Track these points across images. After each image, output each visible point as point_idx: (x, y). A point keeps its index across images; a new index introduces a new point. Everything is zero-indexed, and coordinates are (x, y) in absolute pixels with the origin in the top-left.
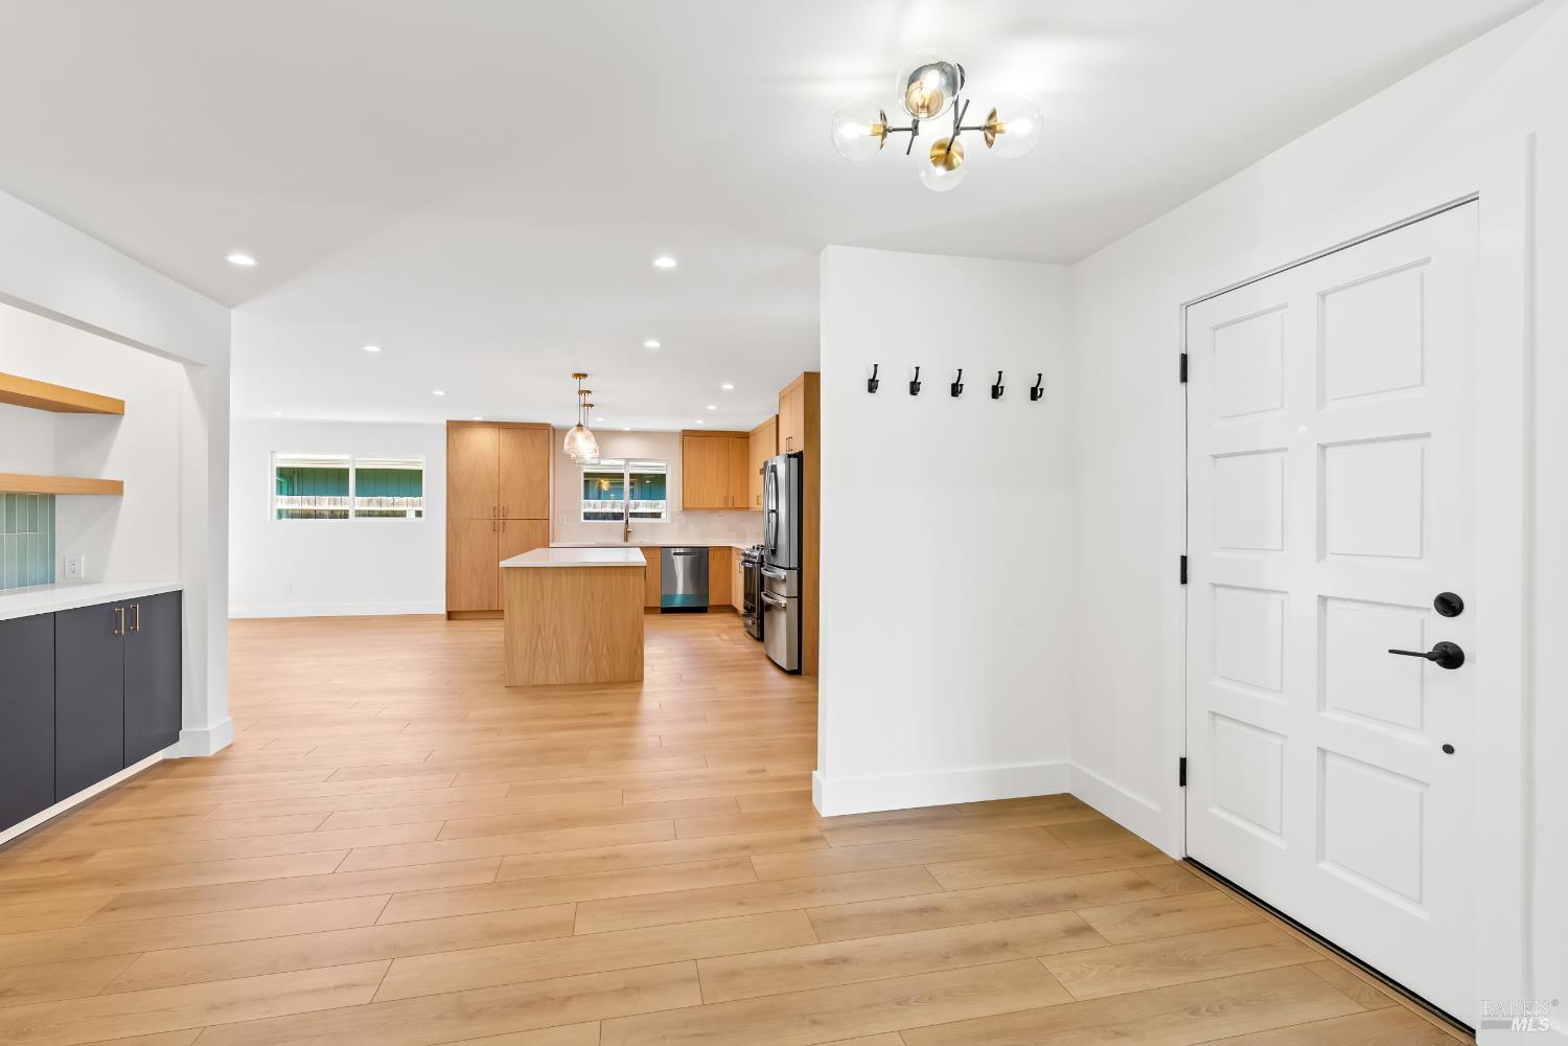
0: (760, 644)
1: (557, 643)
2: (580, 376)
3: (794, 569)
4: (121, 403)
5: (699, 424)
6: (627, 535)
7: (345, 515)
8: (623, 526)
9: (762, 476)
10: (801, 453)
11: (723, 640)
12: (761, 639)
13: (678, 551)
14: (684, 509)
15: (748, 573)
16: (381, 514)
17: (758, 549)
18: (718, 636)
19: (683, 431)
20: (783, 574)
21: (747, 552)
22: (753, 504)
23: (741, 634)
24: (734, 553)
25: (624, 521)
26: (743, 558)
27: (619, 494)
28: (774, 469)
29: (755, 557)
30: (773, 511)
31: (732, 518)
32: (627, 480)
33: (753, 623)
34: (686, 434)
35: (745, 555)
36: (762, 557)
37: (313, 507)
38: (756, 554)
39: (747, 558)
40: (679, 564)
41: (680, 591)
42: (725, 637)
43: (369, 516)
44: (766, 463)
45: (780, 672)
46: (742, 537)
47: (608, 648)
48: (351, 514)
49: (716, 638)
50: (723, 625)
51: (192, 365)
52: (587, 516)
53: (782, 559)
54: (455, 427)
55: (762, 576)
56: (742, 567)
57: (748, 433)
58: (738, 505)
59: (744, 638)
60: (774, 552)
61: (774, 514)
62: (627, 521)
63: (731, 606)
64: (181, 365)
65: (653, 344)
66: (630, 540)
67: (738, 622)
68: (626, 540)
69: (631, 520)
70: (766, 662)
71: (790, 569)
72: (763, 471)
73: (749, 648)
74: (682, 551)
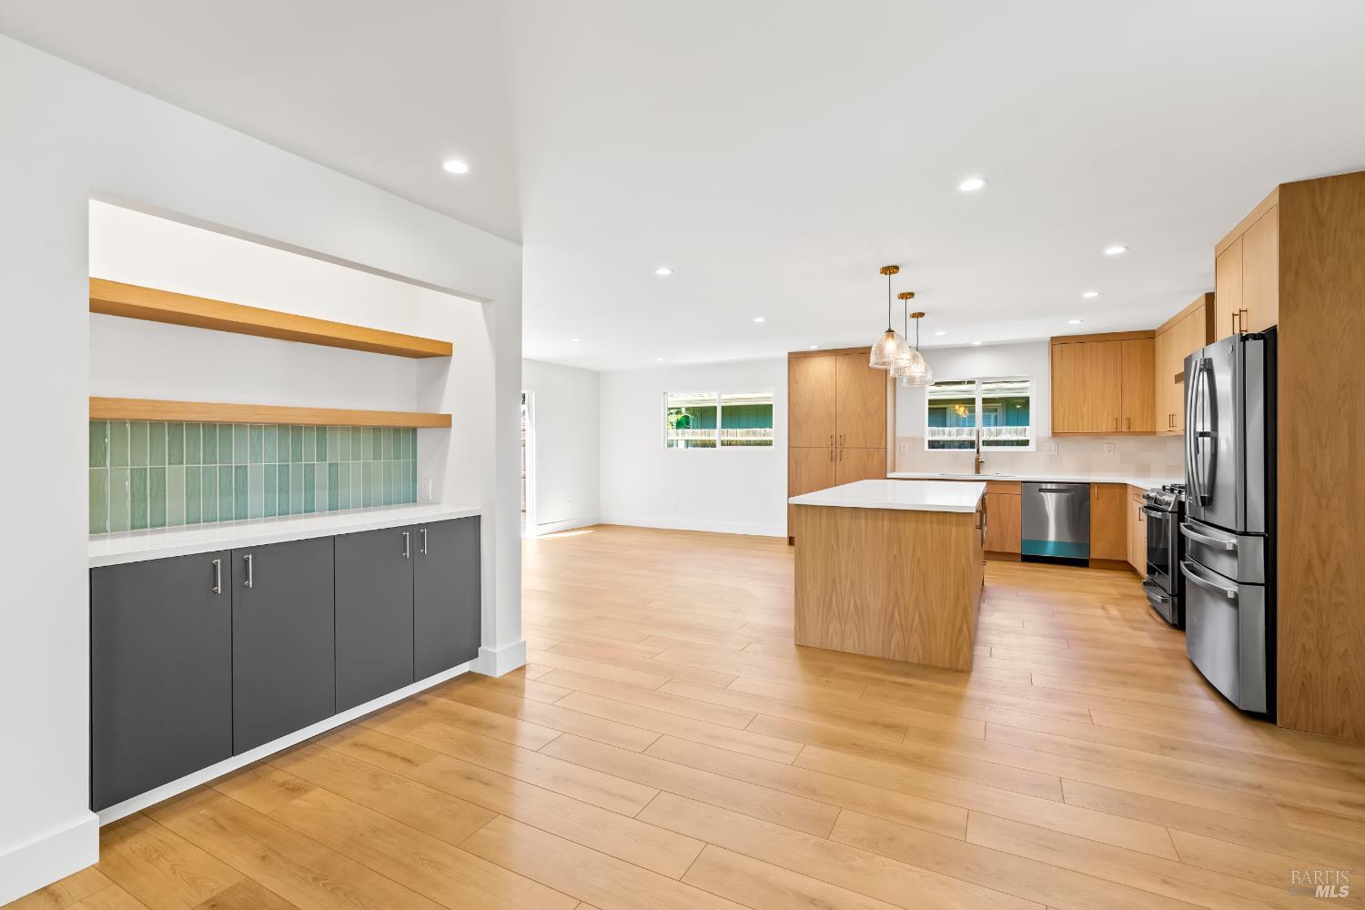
0: (1177, 635)
1: (855, 603)
2: (890, 270)
3: (1257, 535)
4: (450, 346)
5: (1075, 325)
6: (978, 466)
7: (713, 445)
8: (975, 455)
9: (1181, 385)
10: (1273, 330)
11: (1111, 618)
12: (1179, 624)
13: (1049, 486)
14: (1055, 434)
15: (1155, 527)
16: (748, 443)
17: (1172, 490)
18: (1103, 608)
19: (1053, 339)
20: (1229, 541)
21: (1152, 494)
22: (1162, 426)
23: (1141, 610)
24: (1130, 492)
25: (975, 450)
26: (1145, 502)
27: (971, 421)
28: (1208, 367)
29: (1168, 504)
30: (1203, 434)
31: (1129, 445)
32: (979, 406)
33: (1164, 601)
34: (1055, 341)
35: (1148, 497)
36: (1181, 505)
37: (707, 438)
38: (1170, 498)
39: (1153, 505)
40: (1051, 502)
41: (1052, 537)
42: (1114, 612)
43: (747, 445)
44: (1188, 361)
45: (1222, 704)
46: (1144, 471)
47: (920, 617)
48: (718, 444)
49: (1100, 612)
50: (1113, 591)
51: (485, 301)
52: (933, 445)
53: (1226, 512)
54: (796, 358)
55: (1181, 539)
56: (1144, 516)
57: (1154, 331)
58: (1137, 427)
59: (1147, 618)
60: (1208, 502)
61: (1207, 440)
62: (978, 450)
63: (1126, 562)
64: (479, 304)
65: (972, 184)
66: (983, 471)
67: (1136, 588)
68: (978, 471)
69: (983, 449)
70: (1192, 676)
71: (1246, 533)
72: (1183, 378)
73: (1155, 639)
74: (1054, 487)
